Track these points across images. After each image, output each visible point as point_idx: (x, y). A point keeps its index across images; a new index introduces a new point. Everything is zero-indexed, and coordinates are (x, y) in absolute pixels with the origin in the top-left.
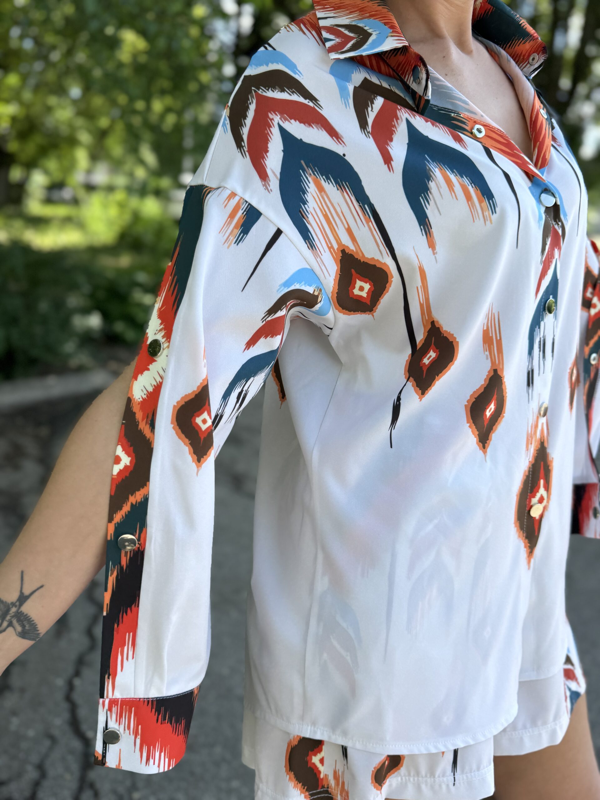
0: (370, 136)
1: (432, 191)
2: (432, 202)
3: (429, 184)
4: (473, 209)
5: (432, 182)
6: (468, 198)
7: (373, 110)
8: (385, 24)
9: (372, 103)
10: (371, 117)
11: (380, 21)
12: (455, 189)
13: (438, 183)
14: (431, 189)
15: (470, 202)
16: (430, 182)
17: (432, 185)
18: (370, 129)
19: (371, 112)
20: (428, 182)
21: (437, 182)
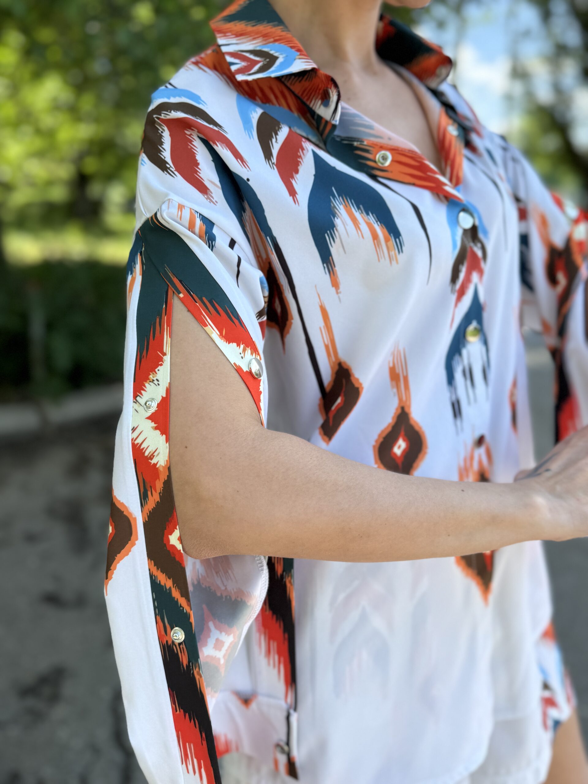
0: (275, 167)
1: (338, 228)
2: (337, 240)
3: (335, 220)
4: (379, 248)
5: (337, 218)
6: (375, 236)
7: (278, 141)
8: (292, 47)
9: (276, 134)
10: (276, 148)
11: (286, 44)
12: (361, 226)
13: (344, 221)
14: (338, 226)
15: (375, 241)
16: (336, 218)
17: (338, 222)
18: (274, 160)
19: (276, 143)
20: (334, 218)
21: (343, 219)
